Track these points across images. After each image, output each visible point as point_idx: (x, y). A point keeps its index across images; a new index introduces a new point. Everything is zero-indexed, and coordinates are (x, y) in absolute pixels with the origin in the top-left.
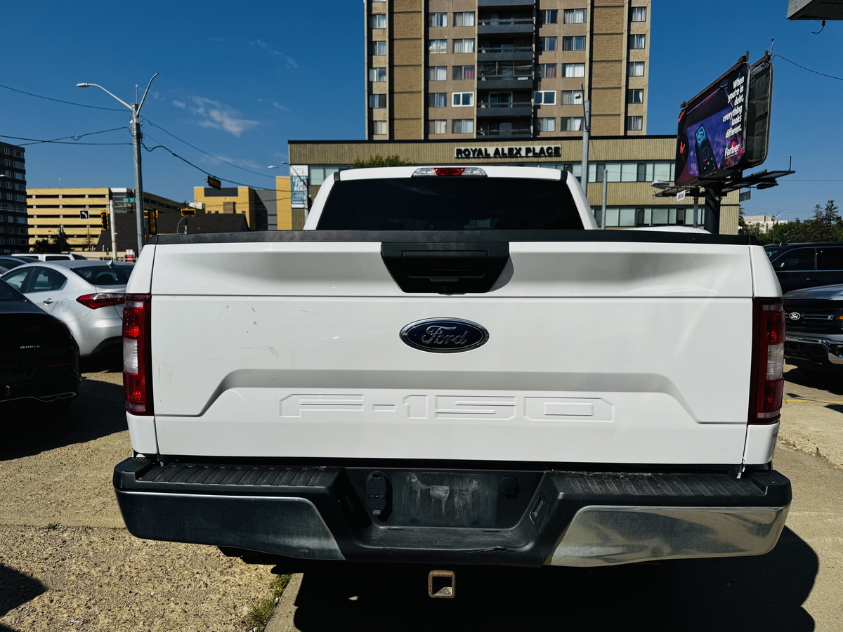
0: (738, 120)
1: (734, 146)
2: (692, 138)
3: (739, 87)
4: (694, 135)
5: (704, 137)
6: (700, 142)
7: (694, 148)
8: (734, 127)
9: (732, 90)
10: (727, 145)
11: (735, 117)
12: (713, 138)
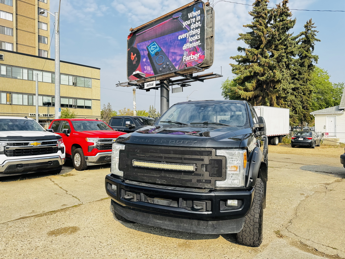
0: (196, 38)
1: (194, 54)
2: (143, 50)
3: (195, 17)
4: (145, 48)
5: (158, 49)
6: (153, 53)
7: (147, 56)
8: (191, 43)
9: (187, 19)
10: (185, 54)
11: (192, 36)
12: (169, 50)
